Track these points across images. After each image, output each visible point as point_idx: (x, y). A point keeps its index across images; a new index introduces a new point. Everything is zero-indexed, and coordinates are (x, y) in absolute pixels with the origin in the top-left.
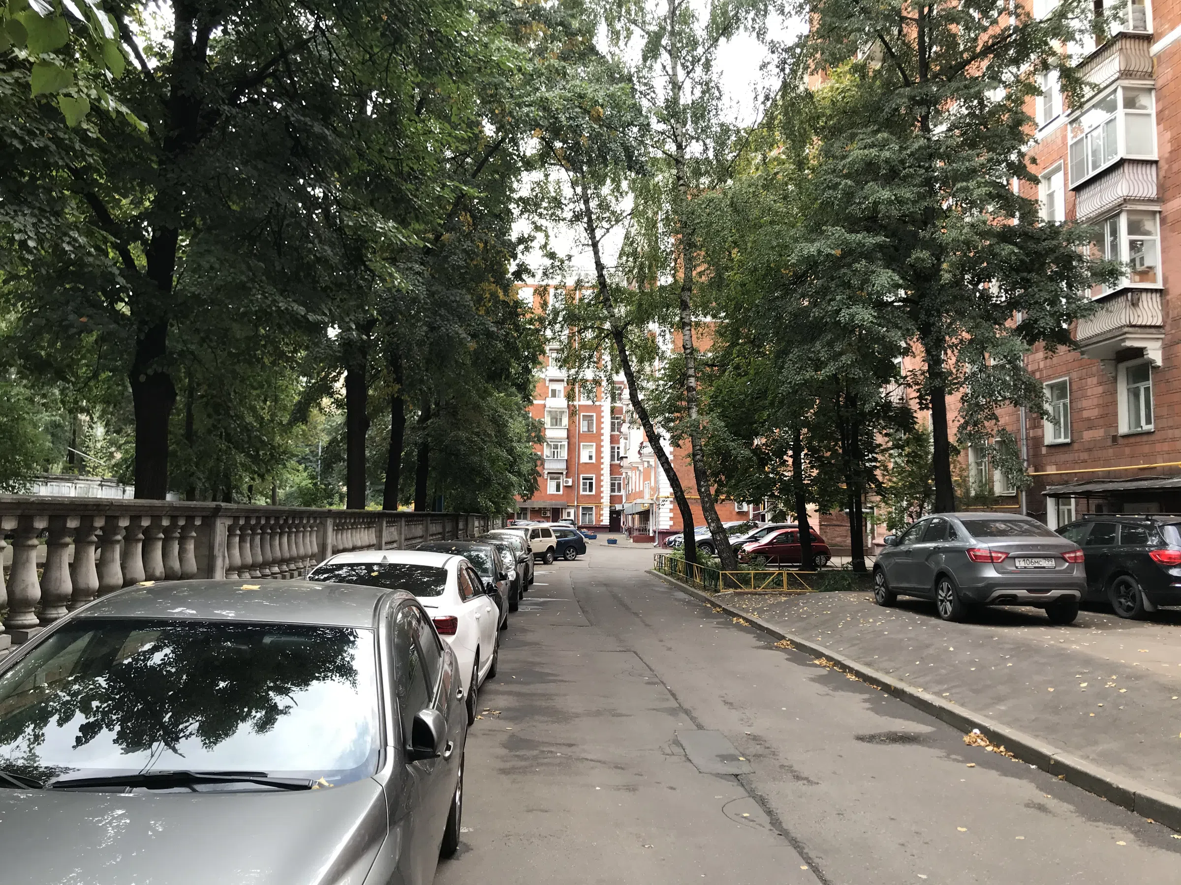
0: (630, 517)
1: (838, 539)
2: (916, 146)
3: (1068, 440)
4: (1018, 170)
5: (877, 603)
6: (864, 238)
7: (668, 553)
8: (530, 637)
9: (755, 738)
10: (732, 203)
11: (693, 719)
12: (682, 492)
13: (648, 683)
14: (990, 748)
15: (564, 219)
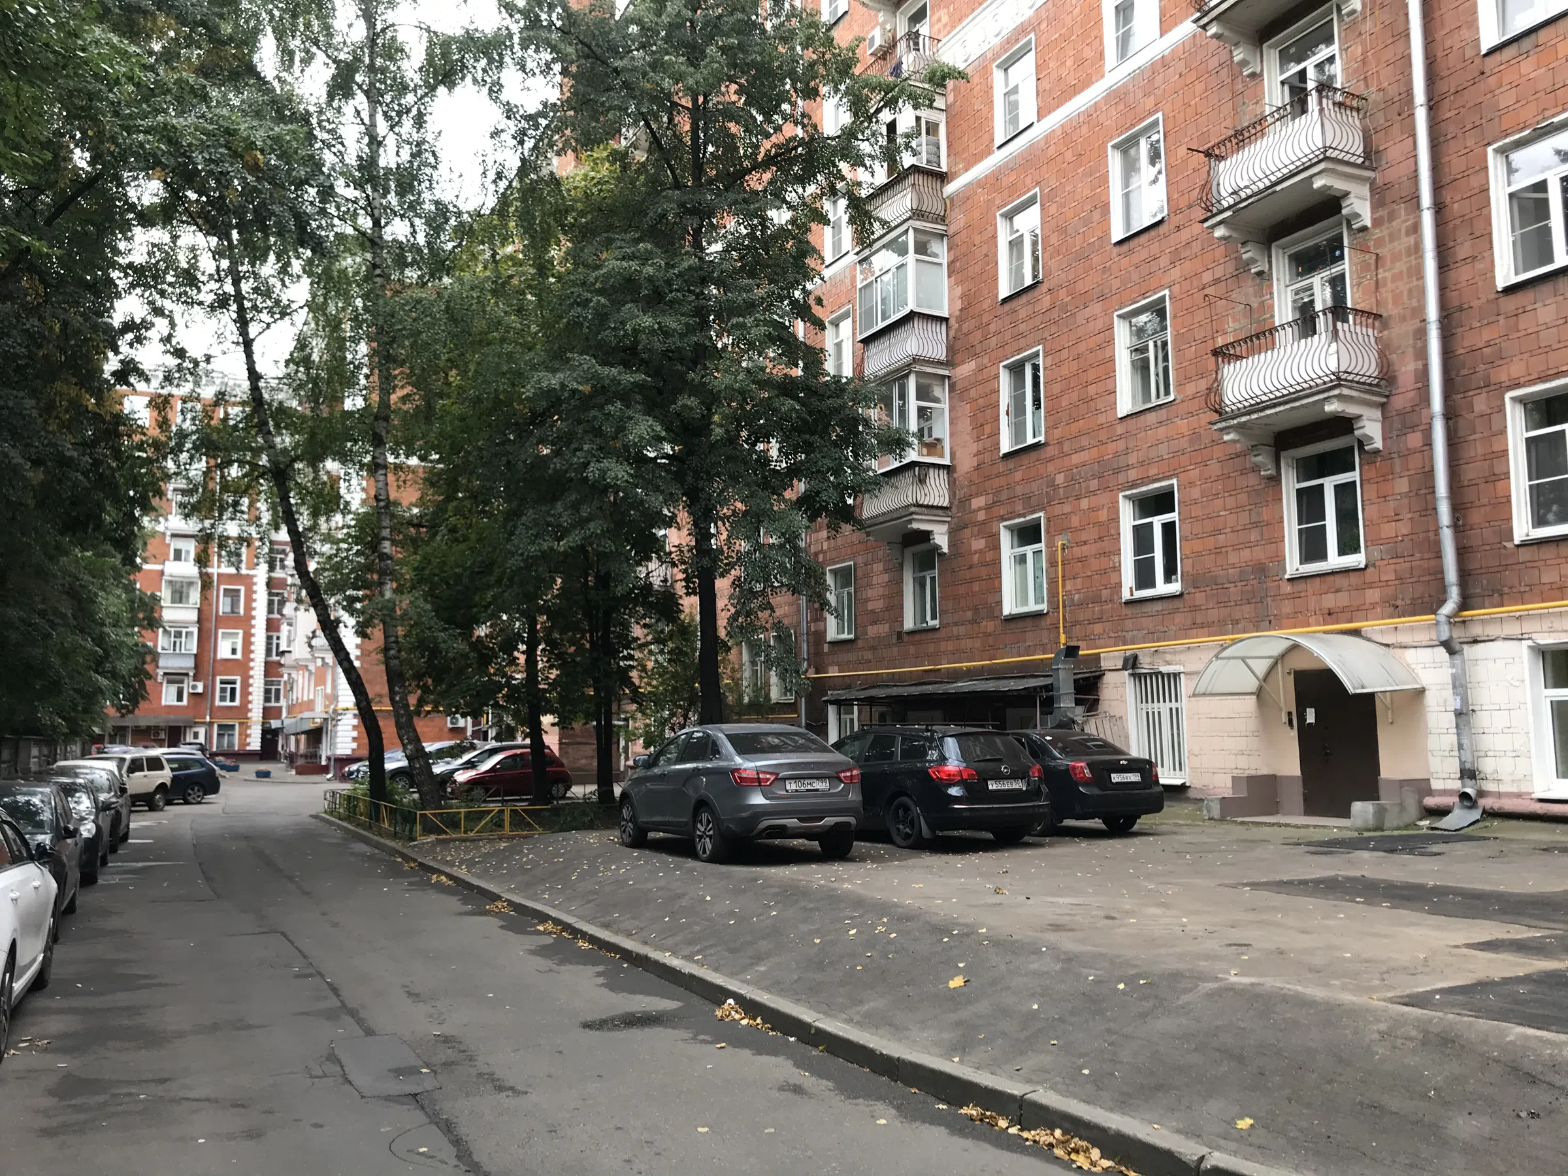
0: (293, 738)
1: (583, 762)
2: (685, 265)
3: (852, 636)
4: (802, 310)
5: (623, 844)
6: (620, 373)
7: (345, 787)
8: (114, 923)
9: (447, 1040)
10: (448, 308)
11: (360, 1022)
12: (369, 702)
13: (298, 976)
14: (744, 1022)
15: (201, 303)
